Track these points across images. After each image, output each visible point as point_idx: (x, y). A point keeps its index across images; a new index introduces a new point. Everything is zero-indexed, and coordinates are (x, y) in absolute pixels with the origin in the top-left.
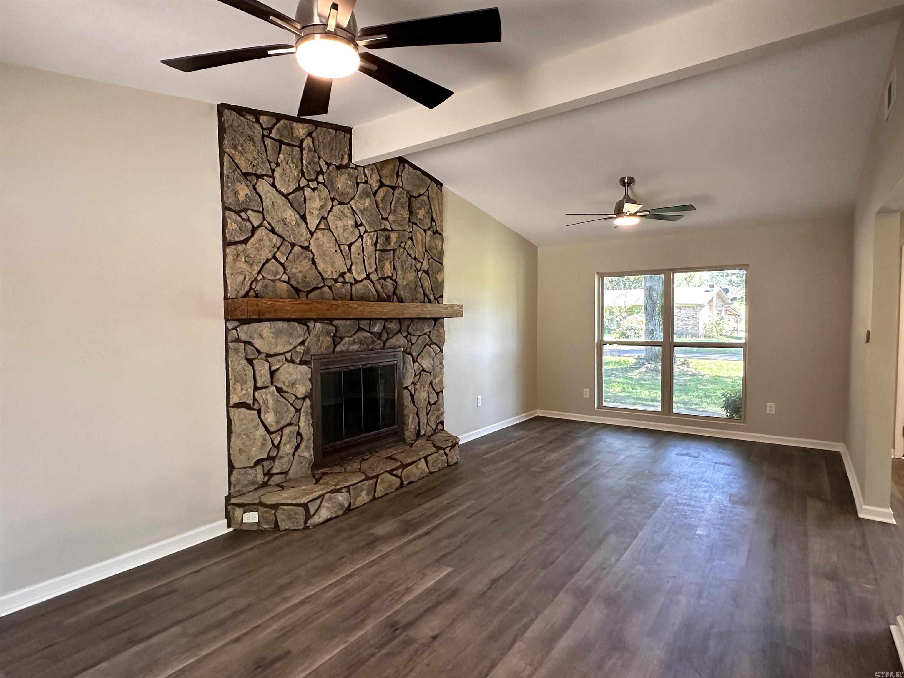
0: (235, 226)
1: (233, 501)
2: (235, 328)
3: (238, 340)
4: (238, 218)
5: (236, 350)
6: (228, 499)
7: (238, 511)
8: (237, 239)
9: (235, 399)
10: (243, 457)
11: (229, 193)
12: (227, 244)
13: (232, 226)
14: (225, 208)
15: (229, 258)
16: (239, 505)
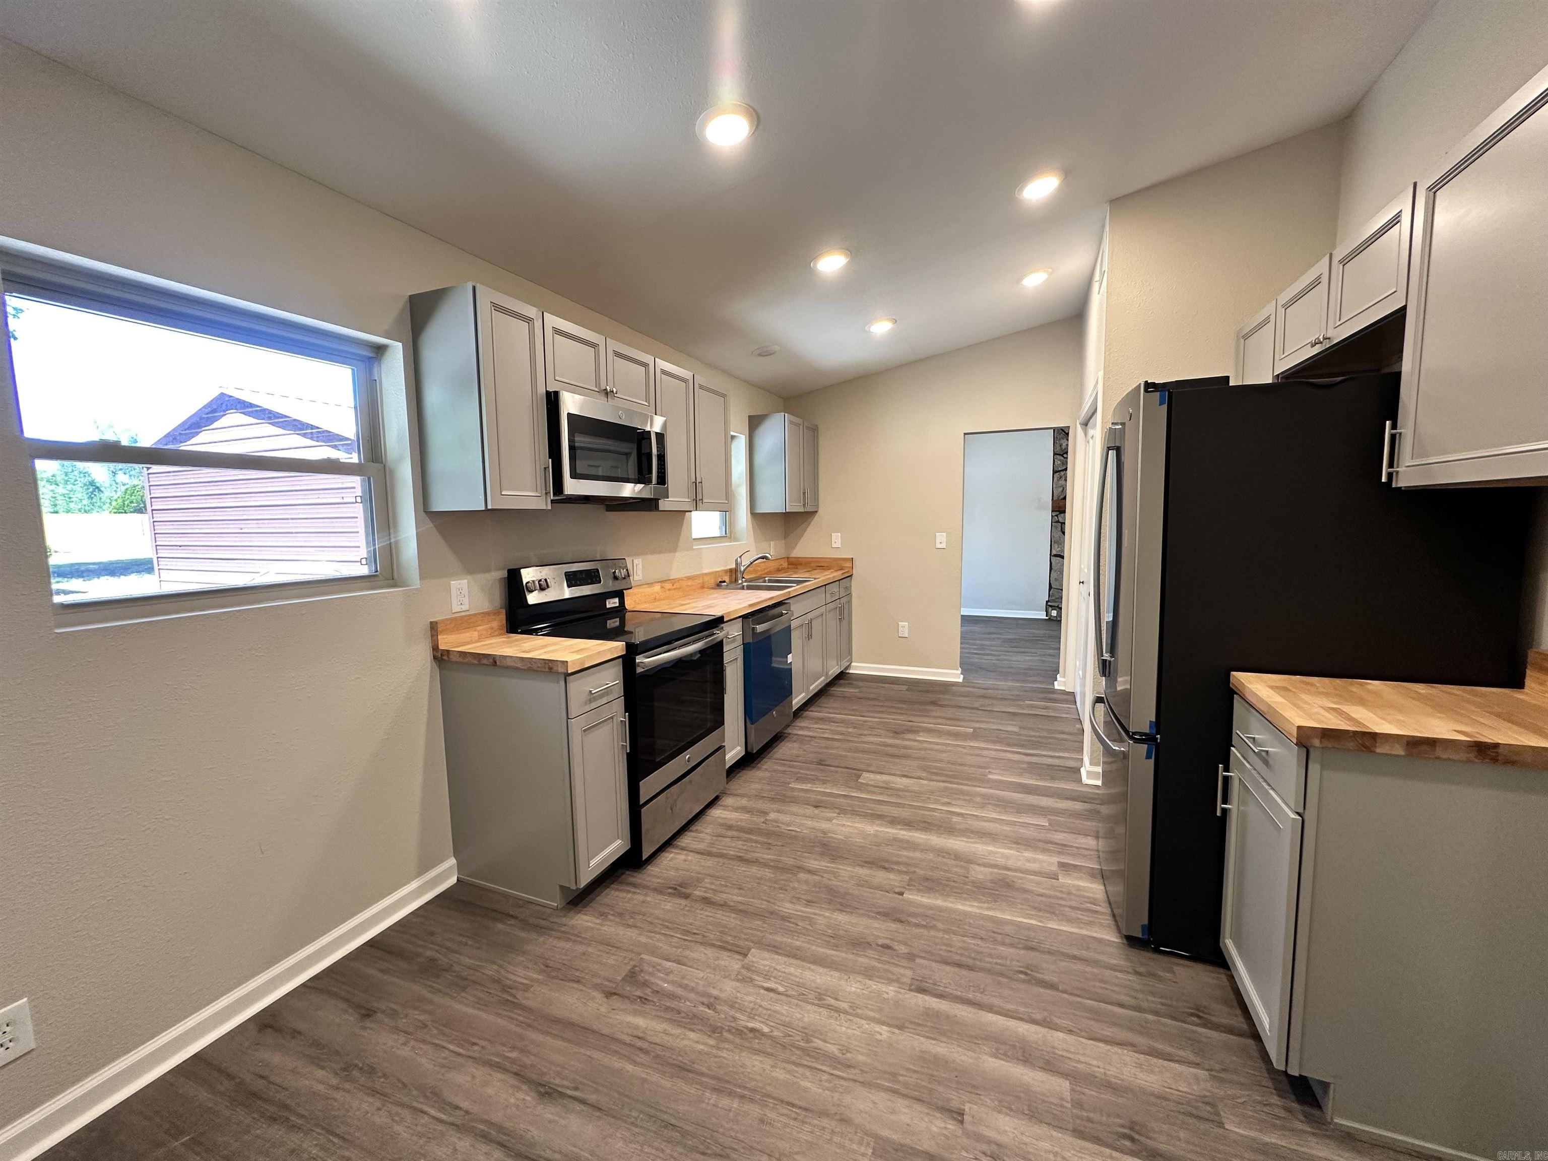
0: (1059, 462)
1: (1049, 604)
2: (1057, 516)
3: (1058, 522)
4: (1062, 458)
5: (1056, 527)
6: (1047, 602)
7: (1050, 609)
8: (1060, 469)
9: (1054, 552)
10: (1057, 583)
11: (1057, 445)
12: (1054, 472)
13: (1058, 462)
14: (1055, 454)
15: (1055, 479)
16: (1051, 606)
